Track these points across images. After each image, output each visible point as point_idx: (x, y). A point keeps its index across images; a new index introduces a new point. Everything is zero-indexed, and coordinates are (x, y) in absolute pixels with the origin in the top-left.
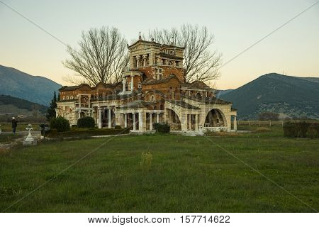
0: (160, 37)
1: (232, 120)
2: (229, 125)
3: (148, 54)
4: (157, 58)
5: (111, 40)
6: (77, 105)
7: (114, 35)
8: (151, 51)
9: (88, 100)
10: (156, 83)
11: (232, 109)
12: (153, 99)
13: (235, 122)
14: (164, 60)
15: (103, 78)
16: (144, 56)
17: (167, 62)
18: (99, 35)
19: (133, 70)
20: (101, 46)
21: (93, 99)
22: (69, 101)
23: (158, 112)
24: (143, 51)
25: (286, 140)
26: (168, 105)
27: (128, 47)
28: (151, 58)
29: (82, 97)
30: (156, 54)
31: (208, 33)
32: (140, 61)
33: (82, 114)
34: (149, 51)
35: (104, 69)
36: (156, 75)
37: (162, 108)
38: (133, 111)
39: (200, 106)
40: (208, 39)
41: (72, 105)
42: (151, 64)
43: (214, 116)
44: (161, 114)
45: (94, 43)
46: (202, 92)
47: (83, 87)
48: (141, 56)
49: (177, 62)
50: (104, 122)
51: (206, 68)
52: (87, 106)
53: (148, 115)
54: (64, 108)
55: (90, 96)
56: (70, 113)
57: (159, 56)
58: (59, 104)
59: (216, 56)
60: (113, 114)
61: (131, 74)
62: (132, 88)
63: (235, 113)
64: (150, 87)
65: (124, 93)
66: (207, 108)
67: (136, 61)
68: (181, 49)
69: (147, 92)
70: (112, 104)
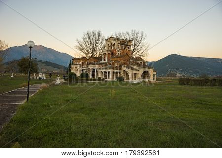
0: (121, 35)
1: (154, 76)
2: (153, 78)
3: (115, 44)
5: (97, 36)
7: (99, 34)
8: (116, 42)
9: (85, 65)
10: (118, 57)
11: (154, 71)
13: (156, 77)
15: (93, 54)
16: (113, 44)
17: (123, 47)
18: (92, 34)
19: (107, 51)
20: (92, 39)
21: (88, 64)
22: (77, 65)
23: (118, 71)
24: (112, 42)
25: (180, 86)
26: (124, 68)
27: (106, 40)
28: (116, 46)
29: (83, 63)
30: (118, 44)
31: (144, 34)
32: (111, 46)
33: (83, 71)
34: (115, 42)
35: (93, 50)
36: (119, 54)
37: (120, 69)
38: (107, 71)
39: (139, 69)
40: (144, 37)
41: (78, 67)
42: (116, 48)
43: (145, 74)
44: (120, 72)
45: (89, 38)
46: (140, 62)
47: (84, 59)
48: (111, 44)
49: (128, 47)
50: (93, 75)
51: (142, 51)
52: (85, 67)
53: (114, 72)
54: (74, 68)
55: (86, 63)
56: (77, 70)
57: (120, 45)
58: (72, 66)
59: (147, 45)
60: (97, 71)
61: (106, 53)
62: (106, 60)
63: (155, 73)
64: (115, 59)
65: (103, 61)
66: (142, 70)
67: (109, 46)
68: (131, 41)
69: (114, 62)
70: (97, 67)
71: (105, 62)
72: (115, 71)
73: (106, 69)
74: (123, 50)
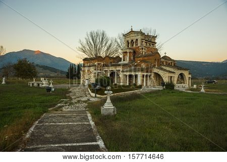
1: (189, 80)
2: (188, 83)
3: (137, 39)
4: (142, 42)
6: (95, 69)
8: (139, 37)
9: (101, 66)
12: (143, 66)
14: (146, 43)
16: (134, 41)
17: (148, 45)
19: (127, 49)
22: (90, 66)
23: (149, 74)
24: (134, 37)
26: (155, 70)
27: (124, 35)
28: (139, 42)
29: (99, 64)
30: (142, 39)
32: (131, 43)
33: (98, 74)
36: (143, 52)
37: (151, 72)
38: (133, 73)
39: (175, 71)
41: (92, 69)
42: (139, 45)
44: (150, 76)
47: (99, 58)
48: (132, 40)
49: (153, 45)
52: (101, 70)
53: (143, 76)
54: (86, 71)
55: (102, 63)
56: (90, 74)
57: (144, 41)
58: (83, 69)
62: (128, 59)
64: (141, 59)
65: (122, 62)
66: (178, 72)
67: (129, 43)
68: (154, 37)
69: (139, 62)
70: (118, 69)
71: (125, 62)
72: (145, 74)
73: (130, 71)
74: (148, 48)
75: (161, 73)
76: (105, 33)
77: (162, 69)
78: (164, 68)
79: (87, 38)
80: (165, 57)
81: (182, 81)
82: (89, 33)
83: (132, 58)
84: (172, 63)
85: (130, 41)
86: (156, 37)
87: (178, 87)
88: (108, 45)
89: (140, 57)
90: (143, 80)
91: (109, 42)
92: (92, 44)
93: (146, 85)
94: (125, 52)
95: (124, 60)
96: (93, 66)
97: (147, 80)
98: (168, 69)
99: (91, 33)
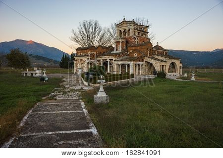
1: (180, 68)
2: (179, 72)
3: (129, 29)
4: (135, 31)
6: (88, 59)
8: (132, 27)
9: (94, 56)
10: (135, 46)
11: (180, 62)
12: (135, 55)
13: (181, 70)
14: (138, 32)
16: (127, 30)
17: (140, 34)
22: (83, 56)
23: (141, 63)
24: (126, 27)
27: (116, 25)
28: (132, 31)
29: (91, 54)
30: (134, 29)
32: (124, 33)
33: (91, 64)
37: (143, 61)
39: (166, 60)
41: (85, 59)
42: (131, 35)
44: (142, 65)
47: (92, 48)
48: (125, 30)
49: (145, 34)
52: (94, 59)
53: (135, 65)
54: (80, 60)
55: (95, 53)
57: (137, 30)
58: (76, 58)
60: (110, 64)
61: (121, 40)
62: (121, 49)
63: (181, 65)
64: (134, 48)
65: (115, 52)
66: (170, 61)
67: (121, 33)
68: (147, 27)
69: (131, 51)
70: (111, 58)
71: (118, 52)
72: (138, 63)
74: (140, 37)
75: (153, 62)
76: (98, 23)
77: (154, 58)
78: (156, 57)
79: (80, 28)
80: (157, 47)
81: (174, 70)
82: (82, 23)
83: (125, 48)
84: (163, 52)
85: (122, 31)
86: (148, 27)
87: (170, 75)
88: (100, 34)
89: (132, 47)
90: (136, 69)
91: (102, 32)
92: (85, 33)
93: (139, 74)
94: (118, 42)
95: (117, 50)
96: (86, 56)
97: (139, 69)
98: (160, 58)
99: (84, 23)
